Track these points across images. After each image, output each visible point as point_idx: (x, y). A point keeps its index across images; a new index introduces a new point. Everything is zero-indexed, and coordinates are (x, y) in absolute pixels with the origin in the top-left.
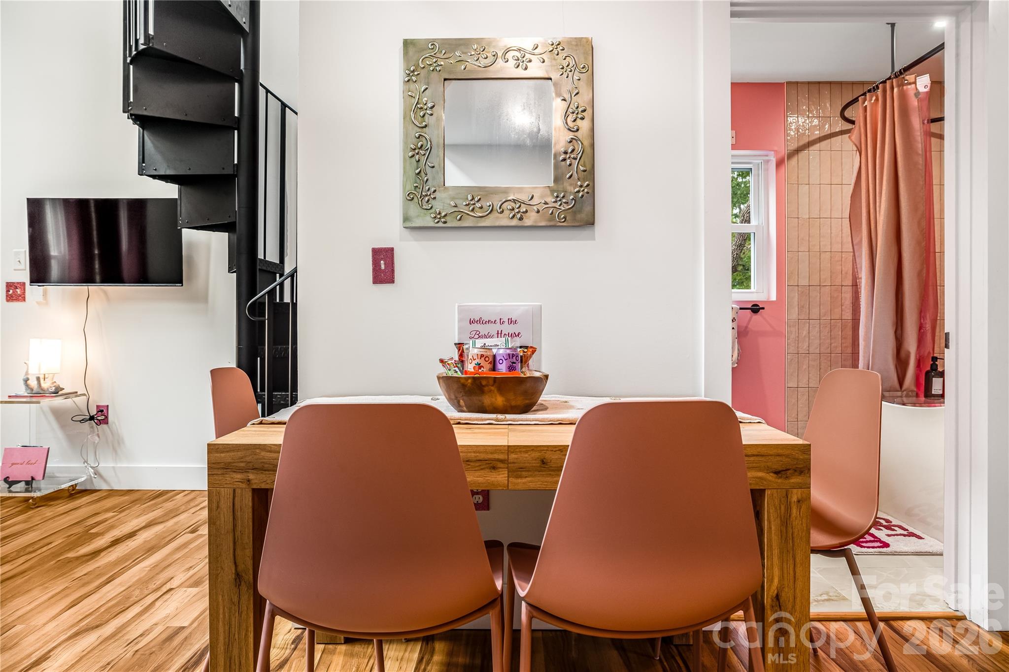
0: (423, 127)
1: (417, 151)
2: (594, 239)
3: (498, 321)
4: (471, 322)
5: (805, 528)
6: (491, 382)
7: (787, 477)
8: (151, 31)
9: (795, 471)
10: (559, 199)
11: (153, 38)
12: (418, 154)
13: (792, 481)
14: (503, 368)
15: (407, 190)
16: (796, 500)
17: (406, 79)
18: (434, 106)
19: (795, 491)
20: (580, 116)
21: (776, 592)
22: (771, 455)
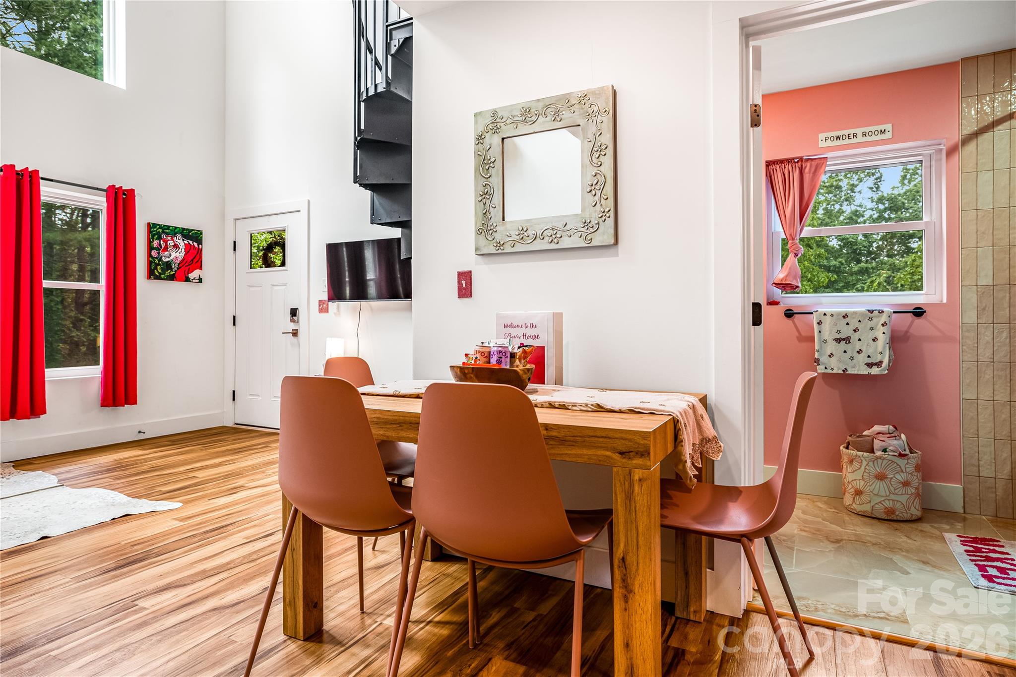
0: (487, 178)
1: (484, 196)
2: (617, 255)
3: (524, 325)
4: (505, 327)
5: (646, 504)
6: (471, 371)
7: (630, 458)
8: (363, 127)
9: (637, 453)
10: (586, 224)
11: (363, 131)
12: (484, 198)
13: (634, 462)
14: (494, 360)
15: (478, 226)
16: (638, 479)
17: (477, 143)
18: (495, 160)
19: (637, 470)
20: (603, 153)
21: (622, 555)
22: (617, 438)
